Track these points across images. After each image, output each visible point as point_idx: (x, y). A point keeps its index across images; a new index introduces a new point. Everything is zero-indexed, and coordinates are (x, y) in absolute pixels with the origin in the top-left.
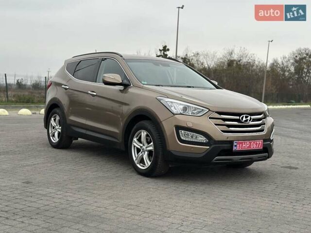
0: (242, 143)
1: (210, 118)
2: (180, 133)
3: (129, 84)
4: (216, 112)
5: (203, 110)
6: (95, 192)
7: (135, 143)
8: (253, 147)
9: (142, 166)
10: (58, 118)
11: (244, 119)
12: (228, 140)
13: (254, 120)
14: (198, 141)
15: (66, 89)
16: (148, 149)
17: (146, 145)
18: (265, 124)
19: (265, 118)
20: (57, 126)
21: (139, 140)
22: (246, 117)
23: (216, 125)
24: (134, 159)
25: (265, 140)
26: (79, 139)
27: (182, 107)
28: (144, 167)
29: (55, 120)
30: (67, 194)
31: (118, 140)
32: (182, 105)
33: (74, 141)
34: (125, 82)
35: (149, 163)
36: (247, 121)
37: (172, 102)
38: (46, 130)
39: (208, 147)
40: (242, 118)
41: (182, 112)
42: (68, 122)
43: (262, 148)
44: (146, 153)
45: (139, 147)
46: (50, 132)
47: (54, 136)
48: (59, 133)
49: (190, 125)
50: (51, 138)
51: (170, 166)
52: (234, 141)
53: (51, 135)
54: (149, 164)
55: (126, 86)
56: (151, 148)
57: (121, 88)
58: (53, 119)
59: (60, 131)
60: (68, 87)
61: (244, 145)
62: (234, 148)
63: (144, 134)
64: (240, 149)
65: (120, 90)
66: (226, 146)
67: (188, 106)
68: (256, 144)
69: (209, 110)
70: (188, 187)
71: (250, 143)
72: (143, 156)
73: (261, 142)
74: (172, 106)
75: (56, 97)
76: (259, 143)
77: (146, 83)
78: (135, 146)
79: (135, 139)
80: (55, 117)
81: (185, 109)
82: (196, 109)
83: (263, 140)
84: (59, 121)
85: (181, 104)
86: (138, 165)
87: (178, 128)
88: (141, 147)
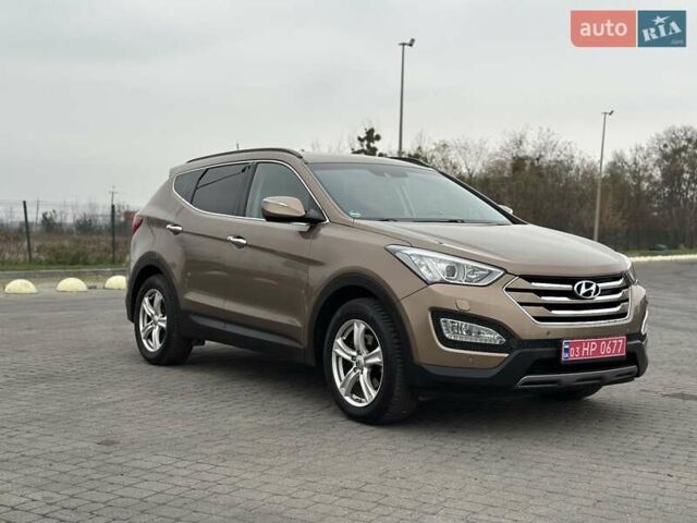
0: (580, 344)
1: (507, 290)
2: (443, 324)
3: (322, 218)
4: (521, 276)
5: (491, 272)
6: (261, 460)
7: (340, 348)
8: (606, 354)
9: (356, 400)
10: (158, 297)
11: (583, 290)
12: (550, 337)
13: (605, 292)
14: (483, 342)
15: (176, 232)
16: (371, 361)
17: (365, 353)
18: (627, 300)
19: (627, 287)
20: (157, 314)
21: (349, 342)
22: (588, 286)
23: (522, 304)
24: (339, 384)
25: (630, 337)
26: (207, 342)
27: (444, 266)
28: (361, 402)
29: (152, 302)
30: (199, 467)
31: (300, 344)
32: (445, 261)
33: (195, 348)
34: (313, 213)
35: (374, 394)
36: (588, 293)
37: (421, 256)
38: (132, 326)
39: (506, 355)
40: (579, 288)
41: (444, 278)
42: (183, 306)
43: (624, 354)
44: (366, 370)
45: (349, 358)
46: (141, 328)
47: (149, 337)
48: (162, 331)
49: (464, 307)
50: (144, 342)
51: (421, 399)
52: (562, 339)
53: (142, 335)
54: (374, 396)
55: (314, 222)
56: (376, 360)
57: (303, 226)
58: (146, 299)
59: (164, 325)
60: (180, 228)
61: (584, 349)
62: (564, 356)
63: (359, 328)
64: (577, 357)
65: (301, 232)
66: (547, 351)
67: (457, 264)
68: (612, 345)
69: (506, 272)
70: (463, 445)
71: (599, 343)
72: (357, 377)
73: (621, 340)
74: (422, 266)
75: (154, 249)
76: (619, 343)
77: (358, 215)
78: (338, 356)
79: (339, 341)
80: (152, 295)
81: (451, 270)
82: (474, 270)
83: (627, 336)
84: (162, 304)
85: (441, 261)
86: (348, 399)
87: (438, 313)
88: (353, 357)
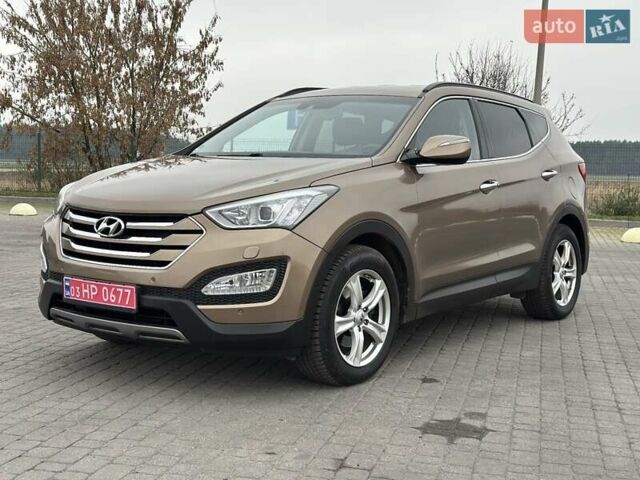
0: (79, 284)
8: (109, 301)
11: (103, 225)
18: (183, 247)
22: (110, 222)
36: (106, 231)
40: (98, 224)
43: (134, 308)
61: (84, 291)
62: (66, 294)
64: (78, 298)
68: (117, 293)
71: (100, 287)
73: (130, 291)
76: (125, 294)
